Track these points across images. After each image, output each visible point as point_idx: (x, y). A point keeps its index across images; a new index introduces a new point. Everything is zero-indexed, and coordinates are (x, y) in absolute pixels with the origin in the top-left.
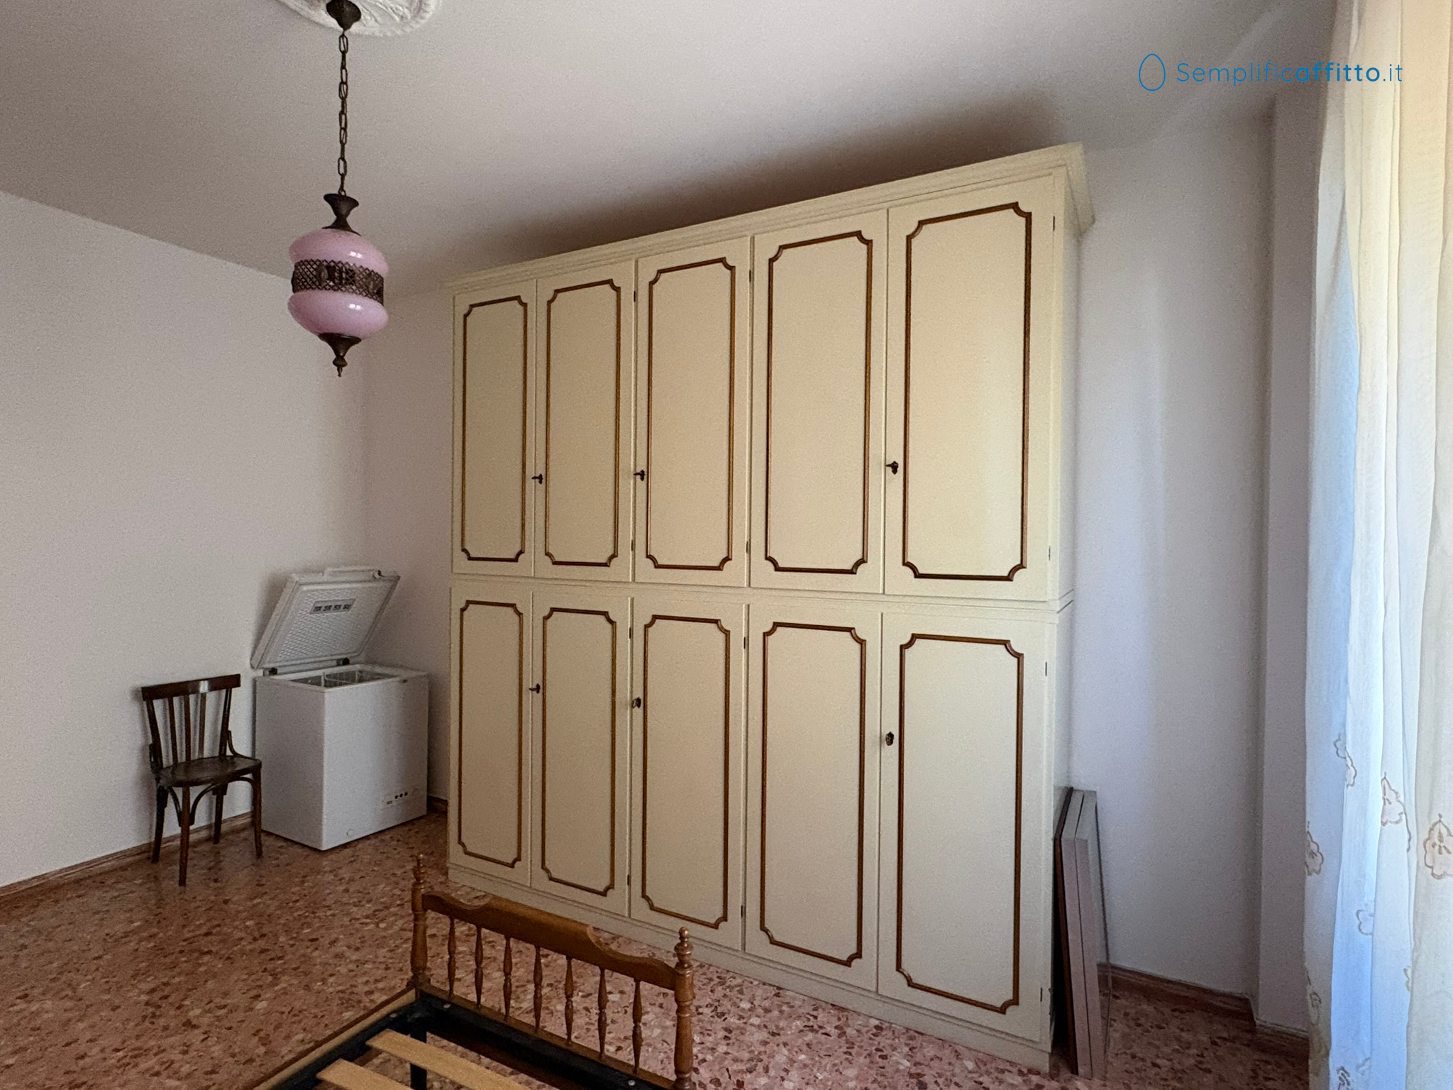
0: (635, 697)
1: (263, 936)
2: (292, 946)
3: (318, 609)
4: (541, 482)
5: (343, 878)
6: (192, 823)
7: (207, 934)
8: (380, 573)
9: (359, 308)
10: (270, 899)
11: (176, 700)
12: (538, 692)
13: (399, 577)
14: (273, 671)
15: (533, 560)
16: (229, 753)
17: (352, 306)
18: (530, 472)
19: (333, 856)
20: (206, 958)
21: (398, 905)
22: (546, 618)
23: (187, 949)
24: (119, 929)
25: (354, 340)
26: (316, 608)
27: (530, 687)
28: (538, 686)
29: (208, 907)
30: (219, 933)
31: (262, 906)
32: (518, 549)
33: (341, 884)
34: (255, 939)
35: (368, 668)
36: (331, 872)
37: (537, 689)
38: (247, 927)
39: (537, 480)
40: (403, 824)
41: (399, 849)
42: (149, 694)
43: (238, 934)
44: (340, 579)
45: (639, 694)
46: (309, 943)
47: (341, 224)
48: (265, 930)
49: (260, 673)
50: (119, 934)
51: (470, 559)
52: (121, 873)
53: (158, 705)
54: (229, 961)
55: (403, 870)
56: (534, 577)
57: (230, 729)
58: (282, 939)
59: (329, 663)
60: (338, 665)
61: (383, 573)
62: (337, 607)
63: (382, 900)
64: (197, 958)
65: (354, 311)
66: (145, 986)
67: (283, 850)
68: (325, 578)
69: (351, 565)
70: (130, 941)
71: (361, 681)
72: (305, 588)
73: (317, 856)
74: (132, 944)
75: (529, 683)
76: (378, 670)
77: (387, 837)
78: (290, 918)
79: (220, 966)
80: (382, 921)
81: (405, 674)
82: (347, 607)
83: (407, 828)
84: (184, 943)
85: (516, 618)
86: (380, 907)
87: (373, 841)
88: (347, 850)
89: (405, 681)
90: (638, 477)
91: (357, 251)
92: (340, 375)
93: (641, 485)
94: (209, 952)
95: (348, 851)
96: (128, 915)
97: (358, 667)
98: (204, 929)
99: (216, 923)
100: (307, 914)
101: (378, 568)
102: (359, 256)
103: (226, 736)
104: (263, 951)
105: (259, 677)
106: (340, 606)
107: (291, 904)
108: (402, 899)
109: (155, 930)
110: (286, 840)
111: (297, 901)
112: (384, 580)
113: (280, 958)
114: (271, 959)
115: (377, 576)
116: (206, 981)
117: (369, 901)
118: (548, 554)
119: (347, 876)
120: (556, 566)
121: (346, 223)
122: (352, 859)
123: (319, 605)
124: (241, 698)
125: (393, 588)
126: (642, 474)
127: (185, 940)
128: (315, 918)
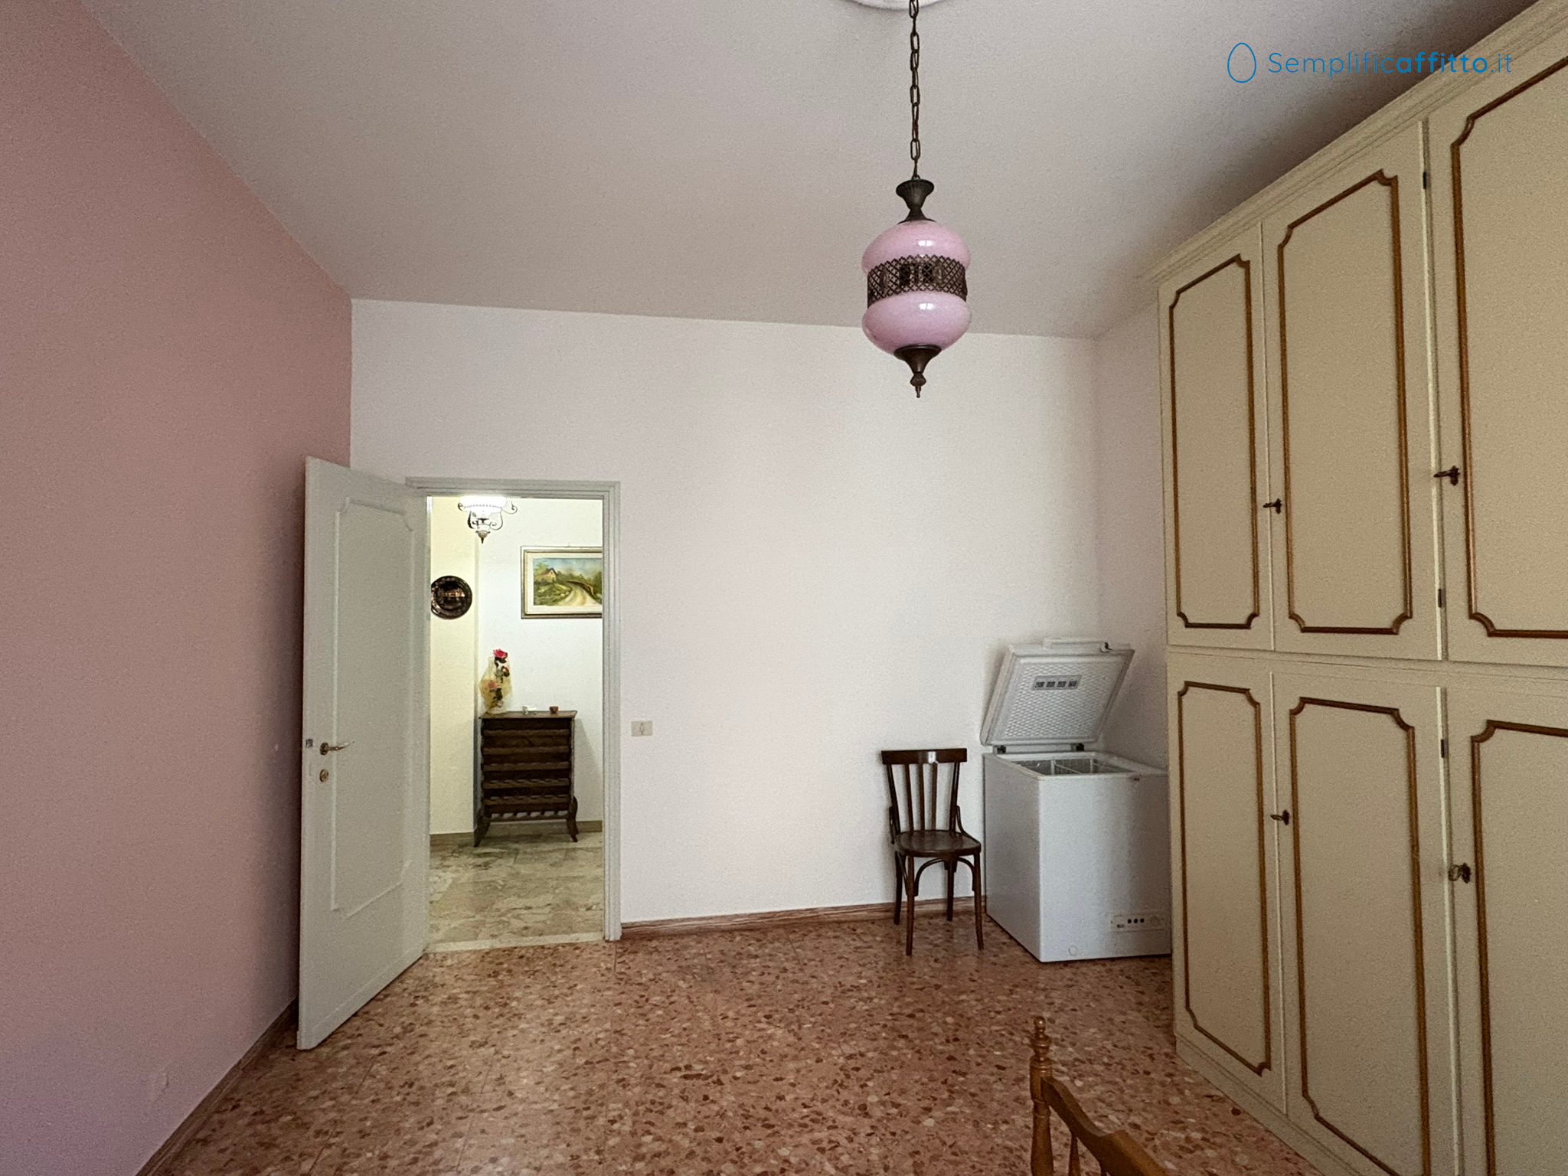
0: (1459, 861)
1: (956, 1040)
2: (978, 1064)
3: (1040, 685)
4: (1278, 511)
5: (1052, 1004)
6: (917, 894)
7: (911, 1016)
8: (1107, 646)
9: (930, 307)
10: (976, 1000)
11: (913, 768)
12: (1287, 822)
13: (1133, 652)
14: (1002, 750)
15: (1274, 626)
16: (958, 830)
17: (923, 307)
18: (1263, 498)
19: (1049, 971)
20: (901, 1043)
21: (1105, 1064)
22: (1295, 713)
23: (889, 1024)
24: (850, 981)
25: (932, 351)
26: (1038, 683)
27: (1275, 813)
28: (1286, 814)
29: (920, 987)
30: (920, 1020)
31: (966, 1004)
32: (1249, 611)
33: (1049, 1009)
34: (948, 1041)
35: (1101, 757)
36: (1044, 990)
37: (1285, 817)
38: (945, 1023)
39: (1274, 509)
40: (1140, 958)
41: (1126, 989)
42: (889, 758)
43: (936, 1029)
44: (1061, 651)
45: (1465, 857)
46: (995, 1070)
47: (915, 214)
48: (960, 1035)
49: (990, 749)
50: (848, 986)
51: (1188, 625)
52: (870, 925)
53: (897, 770)
54: (918, 1055)
55: (1123, 1018)
56: (1275, 651)
57: (958, 804)
58: (972, 1052)
59: (1063, 748)
60: (1072, 751)
61: (1110, 647)
62: (1062, 684)
63: (1086, 1048)
64: (894, 1039)
65: (925, 311)
66: (848, 1049)
67: (1005, 948)
68: (1044, 650)
69: (1071, 637)
70: (851, 997)
71: (1096, 771)
72: (1023, 661)
73: (1035, 966)
74: (852, 1000)
75: (1273, 807)
76: (1115, 761)
77: (1117, 967)
78: (987, 1030)
79: (909, 1056)
80: (1081, 1077)
81: (1139, 769)
82: (1073, 684)
83: (1143, 964)
84: (890, 1017)
85: (1250, 709)
86: (1083, 1058)
87: (1098, 968)
88: (1067, 970)
89: (1136, 779)
90: (1446, 480)
91: (926, 240)
92: (918, 396)
93: (1454, 494)
94: (905, 1037)
95: (1068, 972)
96: (860, 969)
97: (1093, 754)
98: (908, 1011)
99: (921, 1007)
100: (1003, 1032)
101: (1106, 640)
102: (930, 243)
103: (954, 811)
104: (951, 1058)
105: (989, 754)
106: (1065, 683)
107: (992, 1014)
108: (1111, 1057)
109: (873, 994)
110: (1011, 937)
111: (999, 1013)
112: (1112, 655)
113: (964, 1074)
114: (954, 1072)
115: (1104, 649)
116: (893, 1068)
117: (1073, 1045)
118: (1293, 616)
119: (1058, 1002)
120: (1305, 634)
121: (920, 212)
122: (1070, 983)
123: (1041, 681)
124: (971, 773)
125: (1126, 666)
126: (1453, 474)
127: (891, 1014)
128: (1010, 1040)
